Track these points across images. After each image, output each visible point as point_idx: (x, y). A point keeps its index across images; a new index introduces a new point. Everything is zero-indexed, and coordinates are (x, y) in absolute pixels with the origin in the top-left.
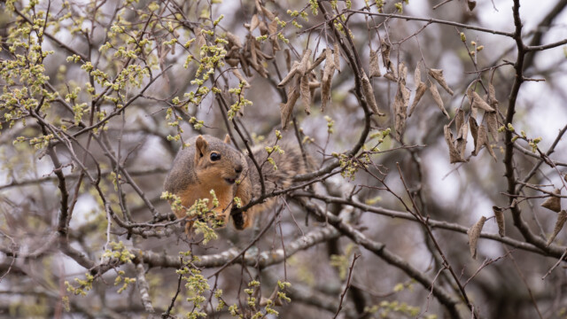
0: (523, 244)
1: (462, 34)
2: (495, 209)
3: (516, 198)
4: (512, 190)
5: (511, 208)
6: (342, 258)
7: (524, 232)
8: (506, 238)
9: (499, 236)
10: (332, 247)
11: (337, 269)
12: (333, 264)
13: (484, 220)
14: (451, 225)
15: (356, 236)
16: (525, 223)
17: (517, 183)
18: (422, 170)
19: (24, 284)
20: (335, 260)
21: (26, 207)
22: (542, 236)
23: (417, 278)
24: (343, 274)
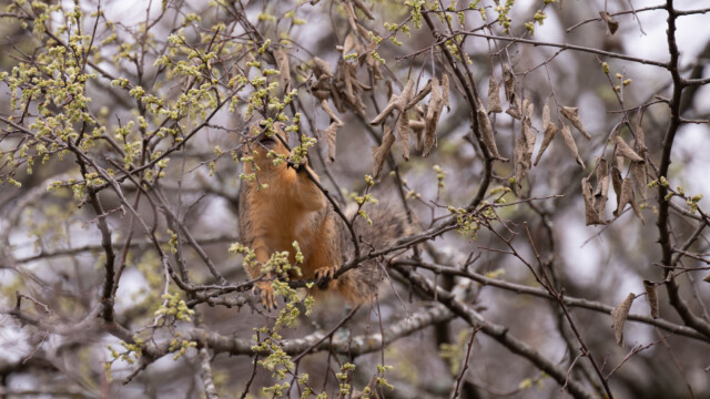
0: (681, 328)
1: (605, 64)
2: (647, 283)
3: (672, 270)
4: (667, 260)
5: (666, 283)
6: (454, 347)
7: (683, 312)
8: (661, 321)
9: (651, 318)
10: (441, 332)
11: (447, 362)
12: (443, 355)
13: (632, 297)
14: (592, 303)
15: (472, 317)
16: (684, 302)
17: (673, 252)
18: (554, 236)
19: (55, 382)
20: (447, 350)
21: (58, 286)
22: (705, 318)
23: (549, 370)
24: (456, 368)
